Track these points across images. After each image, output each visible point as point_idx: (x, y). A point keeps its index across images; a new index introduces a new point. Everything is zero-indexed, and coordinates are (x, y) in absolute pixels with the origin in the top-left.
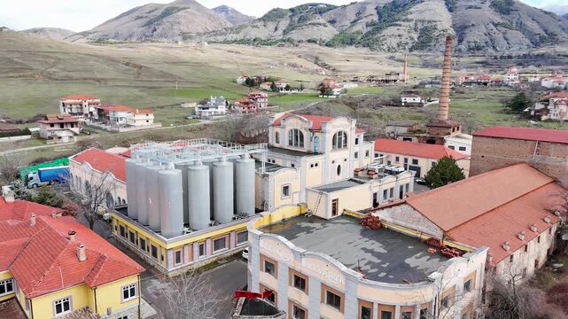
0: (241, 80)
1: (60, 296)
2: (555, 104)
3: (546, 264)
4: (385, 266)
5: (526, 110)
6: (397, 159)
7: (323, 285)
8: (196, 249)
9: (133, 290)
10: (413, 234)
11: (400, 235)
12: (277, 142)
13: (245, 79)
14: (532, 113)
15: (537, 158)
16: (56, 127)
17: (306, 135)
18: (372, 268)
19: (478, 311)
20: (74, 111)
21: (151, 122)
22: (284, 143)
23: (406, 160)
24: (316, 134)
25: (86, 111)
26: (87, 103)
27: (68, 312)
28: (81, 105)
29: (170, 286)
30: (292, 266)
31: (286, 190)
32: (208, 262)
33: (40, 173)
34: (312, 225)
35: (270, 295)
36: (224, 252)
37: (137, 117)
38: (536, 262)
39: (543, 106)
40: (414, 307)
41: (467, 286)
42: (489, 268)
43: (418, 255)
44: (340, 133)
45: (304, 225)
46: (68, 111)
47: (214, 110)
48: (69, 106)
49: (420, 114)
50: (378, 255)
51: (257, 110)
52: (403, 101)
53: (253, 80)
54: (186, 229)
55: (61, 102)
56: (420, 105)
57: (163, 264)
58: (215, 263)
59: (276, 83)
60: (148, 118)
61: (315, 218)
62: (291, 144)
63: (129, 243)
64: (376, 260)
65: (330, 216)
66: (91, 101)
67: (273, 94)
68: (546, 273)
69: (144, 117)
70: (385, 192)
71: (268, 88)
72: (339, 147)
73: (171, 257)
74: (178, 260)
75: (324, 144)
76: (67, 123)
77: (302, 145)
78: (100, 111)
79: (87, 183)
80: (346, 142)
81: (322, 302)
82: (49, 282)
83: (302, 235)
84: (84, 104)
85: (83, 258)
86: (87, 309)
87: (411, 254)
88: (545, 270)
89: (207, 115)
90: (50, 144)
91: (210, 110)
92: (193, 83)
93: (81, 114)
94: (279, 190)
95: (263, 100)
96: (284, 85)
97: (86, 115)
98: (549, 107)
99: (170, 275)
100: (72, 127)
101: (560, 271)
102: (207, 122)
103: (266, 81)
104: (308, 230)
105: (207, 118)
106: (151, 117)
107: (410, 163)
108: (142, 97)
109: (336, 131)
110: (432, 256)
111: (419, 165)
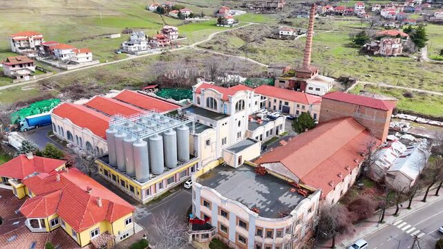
0: (153, 8)
1: (93, 228)
2: (384, 44)
3: (355, 184)
4: (268, 203)
5: (365, 46)
6: (275, 101)
7: (237, 217)
8: (158, 186)
9: (130, 220)
10: (284, 178)
11: (276, 178)
12: (199, 103)
13: (156, 7)
14: (369, 48)
15: (357, 115)
16: (17, 68)
17: (219, 103)
18: (262, 205)
19: (314, 221)
20: (23, 46)
21: (90, 59)
22: (203, 105)
23: (281, 102)
24: (225, 103)
25: (32, 45)
26: (32, 39)
27: (97, 235)
28: (28, 41)
29: (146, 210)
30: (220, 205)
31: (208, 143)
32: (164, 192)
33: (27, 120)
34: (227, 173)
35: (207, 218)
36: (173, 184)
37: (79, 56)
38: (349, 185)
39: (376, 44)
40: (283, 229)
41: (310, 210)
42: (322, 199)
43: (286, 194)
44: (240, 101)
45: (223, 173)
46: (18, 46)
47: (138, 45)
48: (18, 42)
49: (292, 49)
50: (265, 195)
51: (171, 43)
52: (280, 33)
53: (163, 9)
54: (151, 175)
55: (11, 38)
56: (293, 38)
57: (139, 196)
58: (168, 192)
59: (182, 11)
60: (87, 56)
61: (228, 168)
62: (208, 106)
63: (112, 180)
64: (264, 200)
65: (237, 166)
66: (35, 36)
67: (180, 21)
68: (354, 190)
69: (84, 55)
70: (267, 133)
71: (176, 15)
72: (240, 109)
73: (144, 193)
74: (148, 194)
75: (230, 110)
76: (25, 64)
77: (216, 108)
78: (46, 48)
79: (68, 132)
80: (243, 106)
81: (237, 224)
82: (86, 222)
83: (222, 182)
84: (30, 39)
85: (100, 205)
86: (107, 233)
87: (282, 193)
88: (353, 188)
89: (133, 50)
90: (15, 84)
91: (135, 45)
92: (113, 10)
93: (29, 48)
94: (204, 143)
95: (174, 33)
96: (188, 13)
97: (33, 49)
98: (379, 45)
99: (144, 203)
100: (29, 66)
101: (361, 188)
102: (133, 57)
103: (174, 8)
104: (225, 177)
105: (133, 53)
106: (90, 55)
107: (283, 104)
108: (73, 27)
109: (238, 100)
110: (293, 194)
111: (289, 105)
